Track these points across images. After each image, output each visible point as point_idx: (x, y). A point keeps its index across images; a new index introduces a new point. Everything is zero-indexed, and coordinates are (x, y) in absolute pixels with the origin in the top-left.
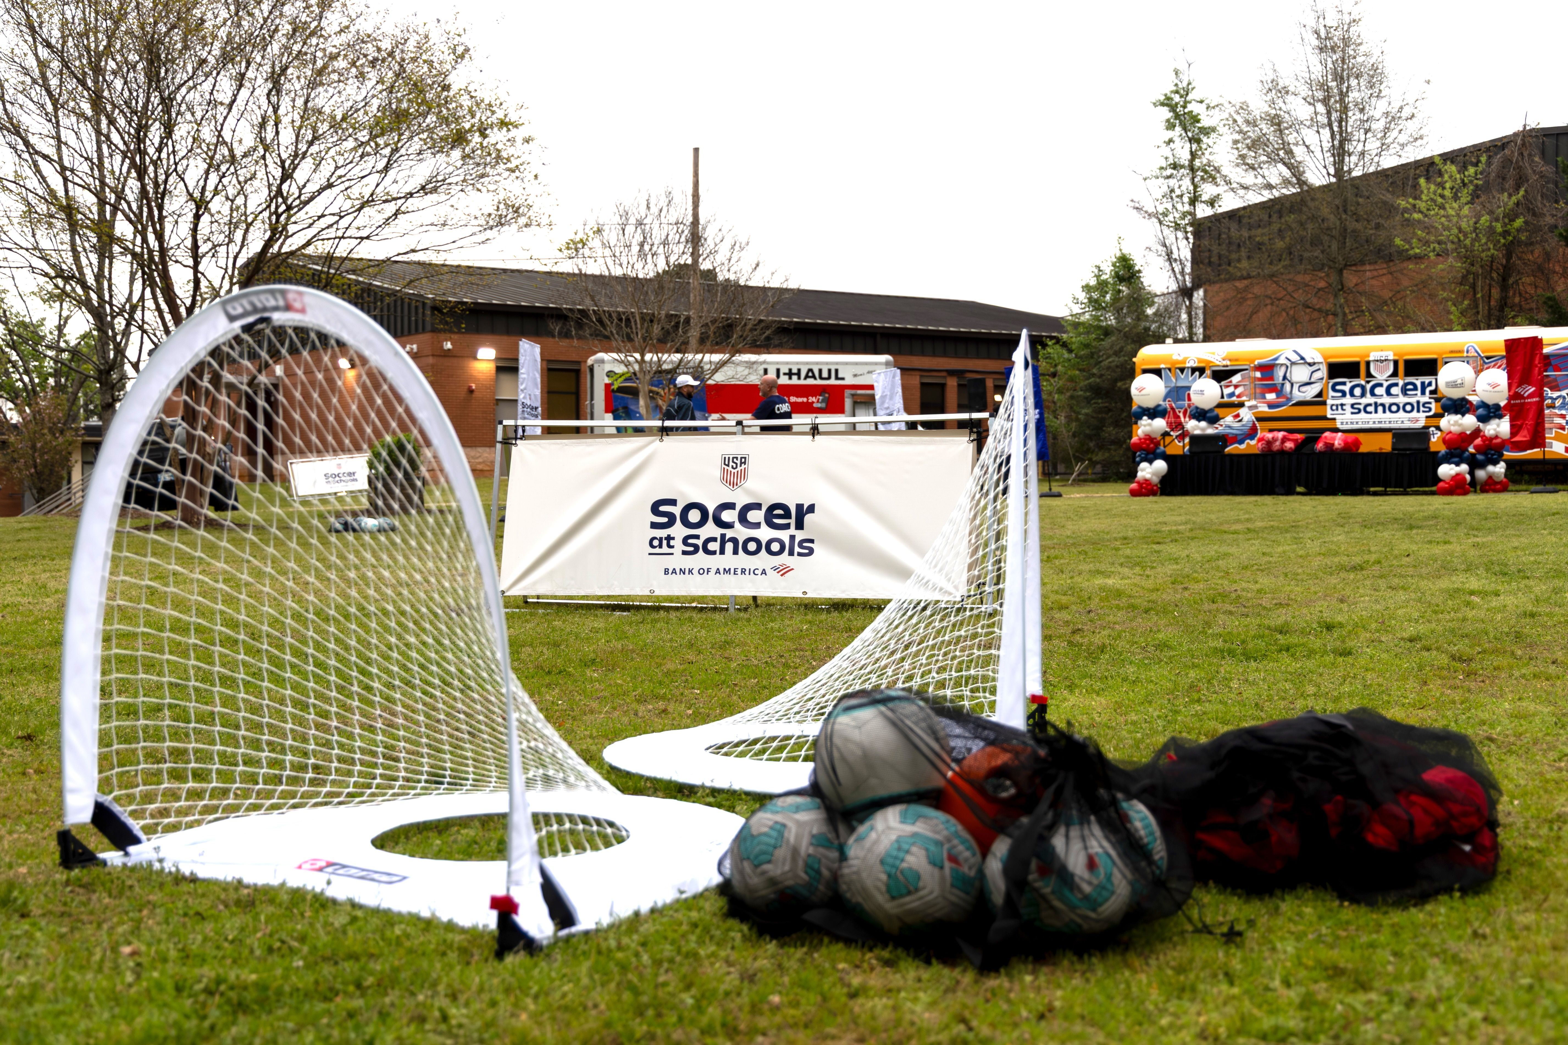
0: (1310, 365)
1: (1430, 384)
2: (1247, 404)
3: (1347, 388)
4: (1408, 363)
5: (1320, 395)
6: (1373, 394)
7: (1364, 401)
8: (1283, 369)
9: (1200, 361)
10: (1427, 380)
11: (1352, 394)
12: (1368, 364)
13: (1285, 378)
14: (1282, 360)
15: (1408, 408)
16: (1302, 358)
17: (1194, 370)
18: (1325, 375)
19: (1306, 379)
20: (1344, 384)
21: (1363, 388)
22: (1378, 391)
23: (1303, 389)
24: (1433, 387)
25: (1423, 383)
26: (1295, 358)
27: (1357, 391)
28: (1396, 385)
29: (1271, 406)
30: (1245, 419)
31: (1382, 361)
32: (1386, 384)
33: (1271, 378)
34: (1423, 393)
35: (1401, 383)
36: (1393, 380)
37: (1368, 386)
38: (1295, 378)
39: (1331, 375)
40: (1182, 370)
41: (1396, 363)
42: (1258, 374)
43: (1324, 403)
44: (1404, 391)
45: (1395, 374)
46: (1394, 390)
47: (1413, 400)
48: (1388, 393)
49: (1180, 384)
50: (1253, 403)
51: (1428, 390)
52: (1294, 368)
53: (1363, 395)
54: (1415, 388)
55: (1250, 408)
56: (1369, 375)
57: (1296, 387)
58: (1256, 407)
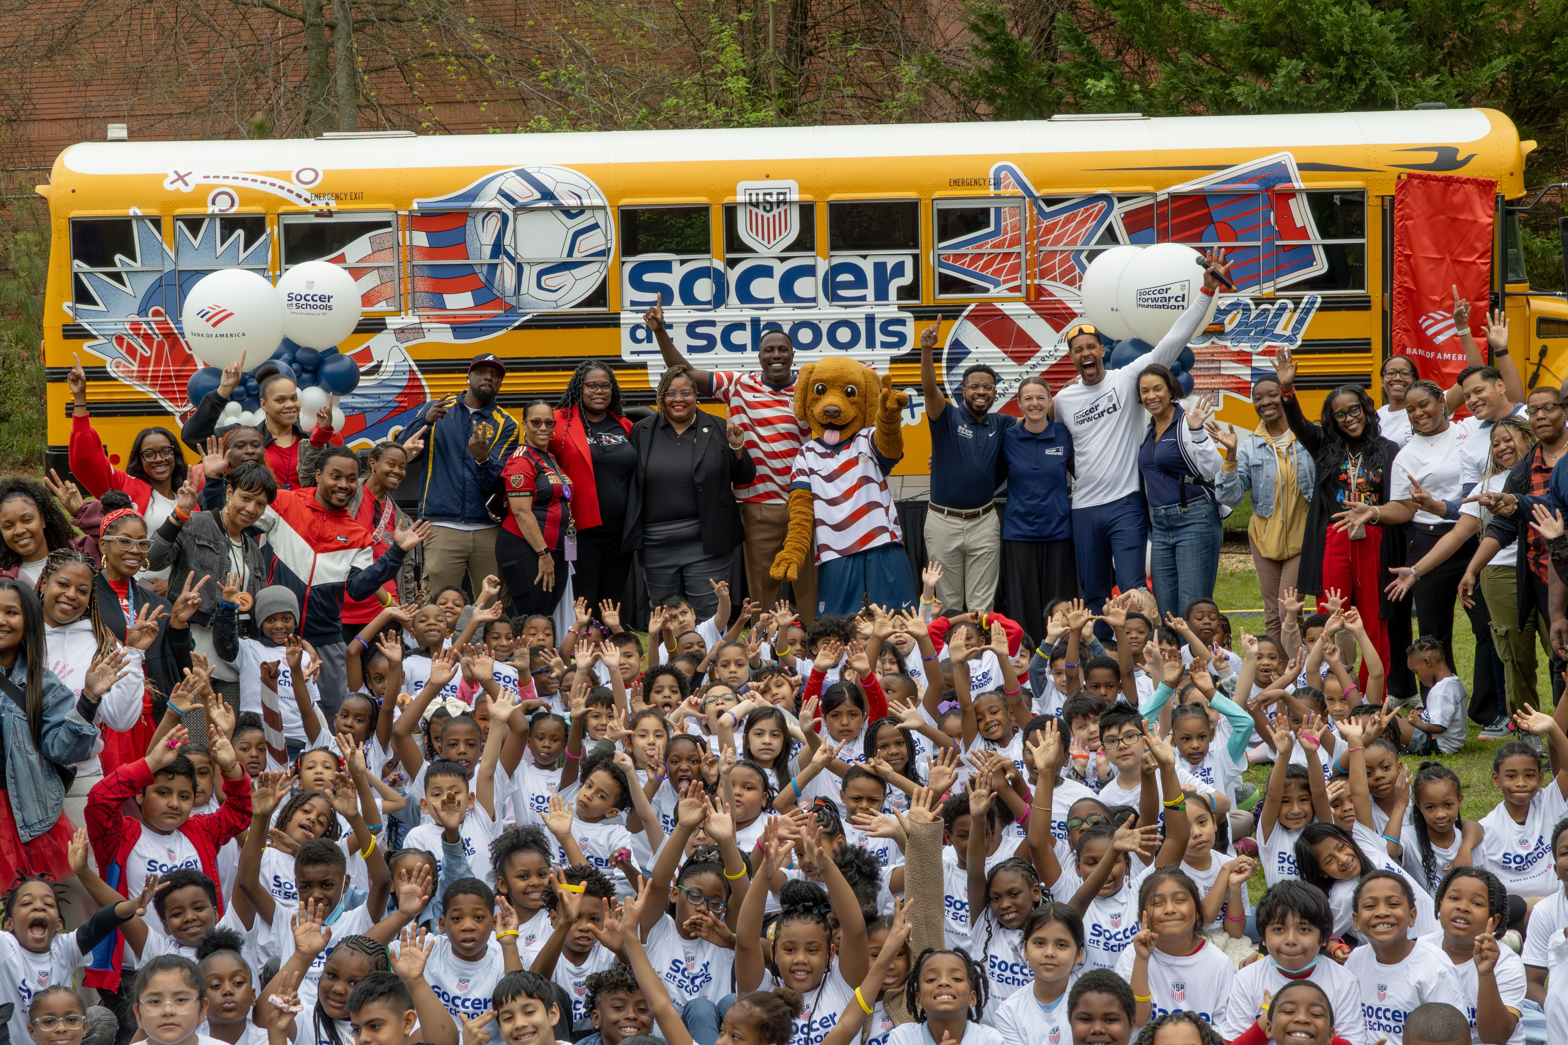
0: (569, 213)
1: (899, 270)
2: (392, 322)
3: (673, 280)
4: (839, 211)
5: (599, 296)
6: (745, 296)
7: (724, 315)
8: (493, 223)
9: (248, 197)
10: (890, 258)
11: (688, 298)
12: (730, 212)
13: (498, 249)
14: (488, 200)
15: (844, 334)
16: (547, 195)
17: (229, 224)
18: (614, 245)
19: (558, 254)
20: (666, 267)
21: (719, 279)
22: (761, 287)
23: (550, 281)
24: (907, 279)
25: (879, 268)
26: (523, 192)
27: (703, 289)
28: (810, 271)
29: (461, 328)
30: (389, 366)
31: (769, 206)
32: (780, 269)
33: (460, 248)
34: (881, 294)
35: (822, 267)
36: (801, 259)
37: (733, 276)
38: (525, 253)
39: (629, 247)
40: (194, 224)
41: (807, 211)
42: (421, 239)
43: (613, 322)
44: (832, 290)
45: (804, 242)
46: (804, 287)
47: (857, 314)
48: (787, 292)
49: (186, 264)
50: (410, 319)
51: (894, 285)
52: (524, 220)
53: (719, 300)
54: (860, 281)
55: (400, 332)
56: (734, 243)
57: (530, 275)
58: (417, 331)
